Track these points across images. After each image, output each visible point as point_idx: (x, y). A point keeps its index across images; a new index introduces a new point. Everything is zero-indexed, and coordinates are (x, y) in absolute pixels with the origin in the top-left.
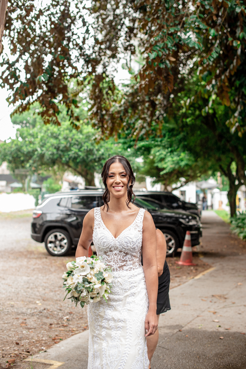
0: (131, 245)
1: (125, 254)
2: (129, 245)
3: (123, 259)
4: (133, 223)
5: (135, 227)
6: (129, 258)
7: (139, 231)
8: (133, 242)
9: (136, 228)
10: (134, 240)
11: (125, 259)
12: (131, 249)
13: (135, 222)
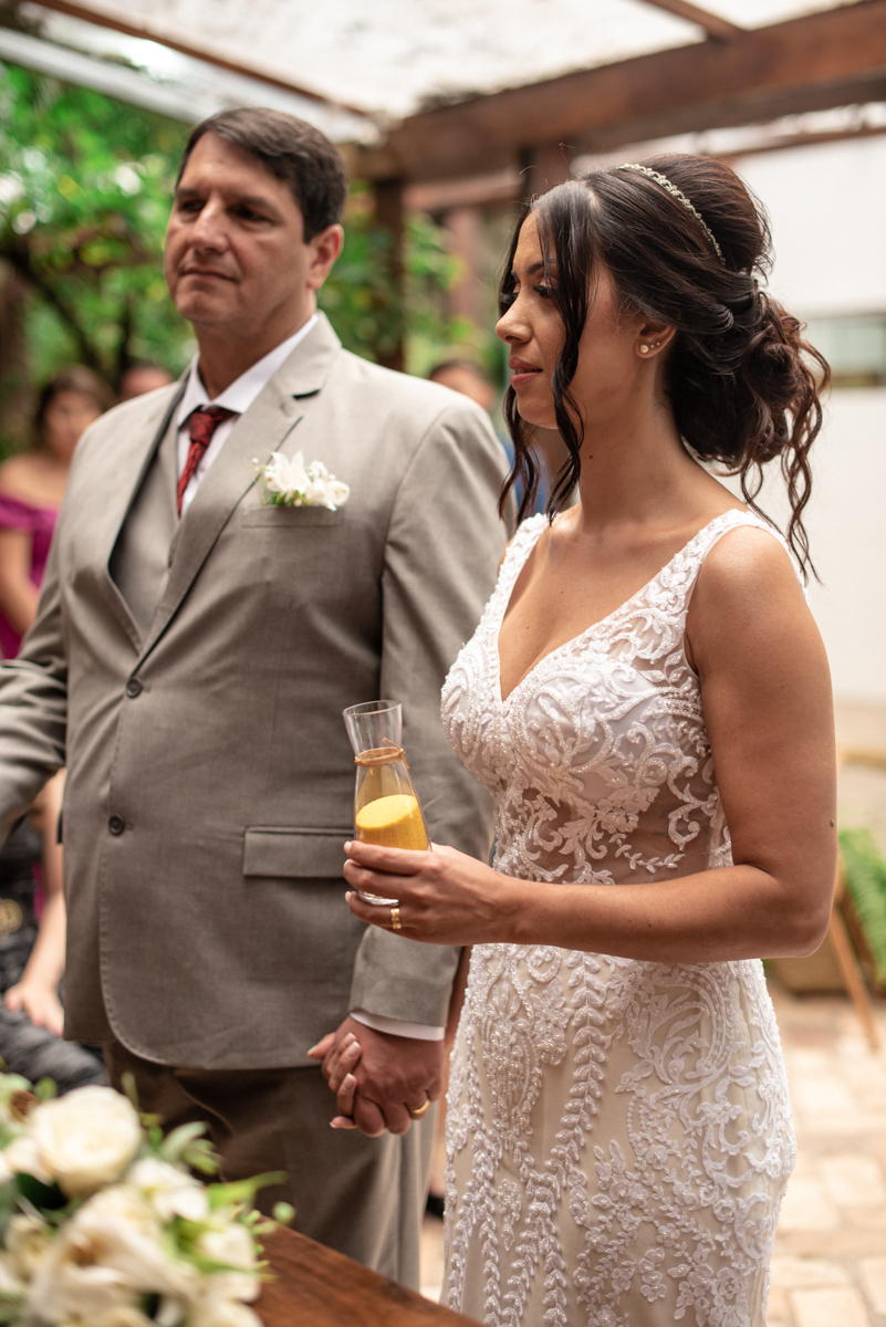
0: (561, 751)
1: (553, 815)
2: (551, 751)
3: (550, 847)
4: (624, 608)
5: (617, 638)
6: (582, 842)
7: (643, 664)
8: (569, 732)
9: (627, 641)
10: (577, 722)
11: (557, 842)
12: (577, 782)
13: (636, 600)
